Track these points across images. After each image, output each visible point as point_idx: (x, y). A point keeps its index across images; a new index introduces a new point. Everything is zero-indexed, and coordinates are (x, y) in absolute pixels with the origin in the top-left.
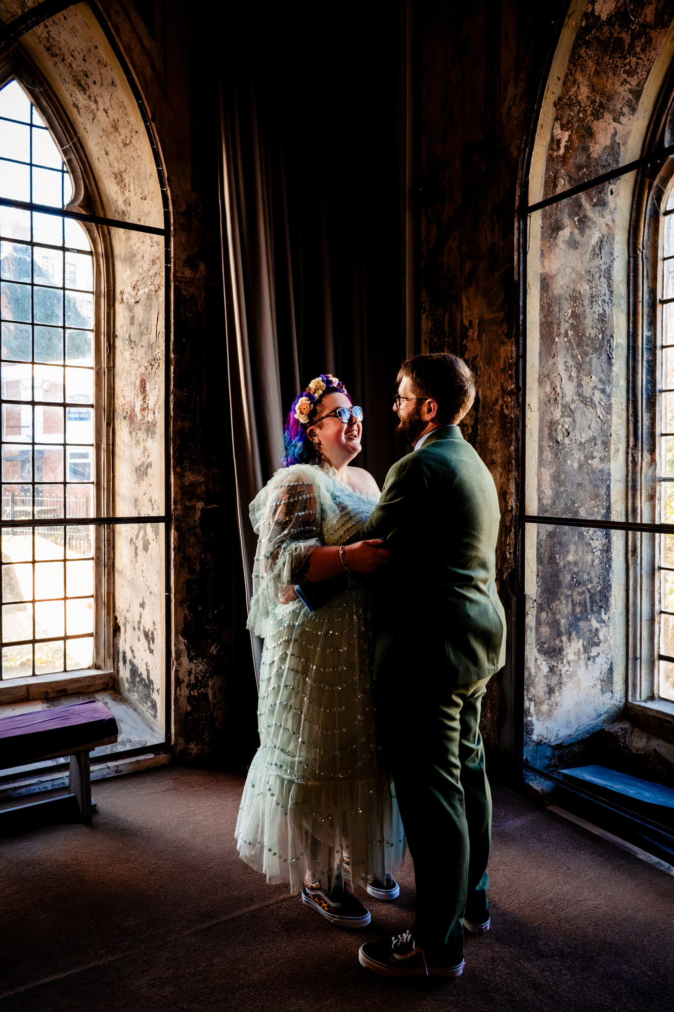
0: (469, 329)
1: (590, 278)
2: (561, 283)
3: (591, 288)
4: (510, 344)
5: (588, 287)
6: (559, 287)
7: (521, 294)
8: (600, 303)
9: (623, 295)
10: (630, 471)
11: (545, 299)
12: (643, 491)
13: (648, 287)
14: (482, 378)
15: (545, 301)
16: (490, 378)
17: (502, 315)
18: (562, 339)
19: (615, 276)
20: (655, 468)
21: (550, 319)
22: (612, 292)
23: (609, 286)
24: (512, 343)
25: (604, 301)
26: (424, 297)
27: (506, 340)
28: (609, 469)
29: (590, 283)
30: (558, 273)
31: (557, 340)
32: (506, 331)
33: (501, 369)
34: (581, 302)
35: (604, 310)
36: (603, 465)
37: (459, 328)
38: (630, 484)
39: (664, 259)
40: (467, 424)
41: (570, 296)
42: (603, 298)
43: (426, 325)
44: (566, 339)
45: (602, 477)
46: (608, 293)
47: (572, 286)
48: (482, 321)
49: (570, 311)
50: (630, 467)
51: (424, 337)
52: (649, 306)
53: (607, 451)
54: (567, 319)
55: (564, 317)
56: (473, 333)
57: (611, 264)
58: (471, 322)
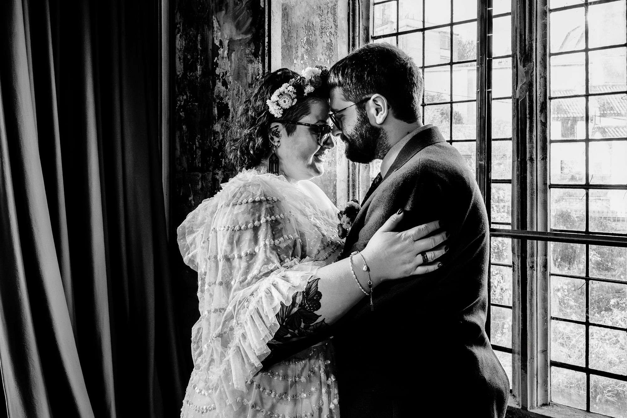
0: (219, 48)
1: (320, 12)
2: (298, 14)
3: (321, 21)
4: (256, 62)
5: (318, 20)
6: (297, 16)
7: (267, 19)
8: (328, 35)
9: (345, 29)
10: (351, 173)
11: (286, 25)
12: (360, 189)
13: (363, 25)
14: (231, 92)
15: (286, 27)
16: (238, 91)
17: (249, 36)
18: (300, 61)
19: (339, 13)
20: (369, 170)
21: (289, 43)
22: (336, 26)
23: (335, 21)
24: (259, 62)
25: (331, 33)
26: (178, 18)
27: (253, 58)
28: (335, 171)
29: (321, 17)
30: (296, 5)
31: (295, 62)
32: (253, 51)
33: (249, 84)
34: (314, 32)
35: (331, 41)
36: (331, 168)
37: (210, 47)
38: (351, 183)
39: (375, 4)
40: (218, 132)
41: (305, 26)
42: (330, 30)
43: (180, 43)
44: (302, 62)
45: (330, 178)
46: (333, 26)
47: (307, 18)
48: (231, 41)
49: (305, 38)
50: (351, 170)
51: (178, 54)
52: (363, 40)
53: (334, 157)
54: (303, 44)
55: (300, 43)
56: (224, 52)
57: (336, 3)
58: (221, 43)
